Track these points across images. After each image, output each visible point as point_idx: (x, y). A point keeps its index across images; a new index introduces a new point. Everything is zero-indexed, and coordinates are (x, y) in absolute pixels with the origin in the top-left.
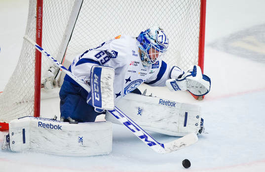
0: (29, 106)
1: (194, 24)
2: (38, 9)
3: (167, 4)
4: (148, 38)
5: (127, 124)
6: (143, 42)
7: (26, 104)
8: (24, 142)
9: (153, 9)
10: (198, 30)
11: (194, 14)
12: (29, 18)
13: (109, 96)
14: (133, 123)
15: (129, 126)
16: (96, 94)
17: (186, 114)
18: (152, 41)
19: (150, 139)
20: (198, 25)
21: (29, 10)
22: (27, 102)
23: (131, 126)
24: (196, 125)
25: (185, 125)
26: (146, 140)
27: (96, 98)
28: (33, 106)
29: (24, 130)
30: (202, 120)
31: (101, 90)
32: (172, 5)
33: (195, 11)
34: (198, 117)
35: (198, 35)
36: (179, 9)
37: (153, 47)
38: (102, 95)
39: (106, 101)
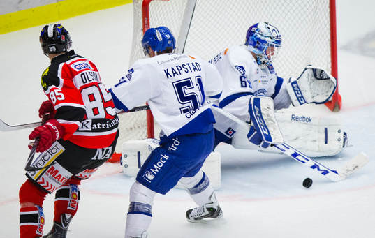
0: (141, 132)
1: (323, 25)
2: (144, 21)
3: (291, 4)
4: (263, 38)
6: (257, 45)
7: (138, 130)
9: (275, 12)
10: (328, 32)
11: (323, 14)
12: (134, 31)
13: (274, 128)
17: (326, 130)
18: (268, 39)
20: (328, 26)
21: (134, 22)
22: (139, 127)
24: (339, 140)
25: (326, 143)
26: (319, 170)
27: (265, 132)
28: (146, 131)
30: (345, 134)
31: (266, 122)
32: (297, 5)
33: (323, 10)
34: (339, 131)
35: (329, 37)
36: (305, 9)
37: (271, 45)
39: (274, 134)
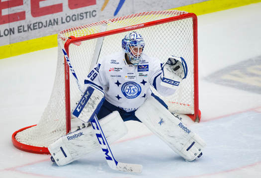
4: (125, 41)
5: (99, 136)
8: (66, 156)
13: (89, 111)
14: (104, 138)
15: (100, 138)
16: (79, 105)
18: (128, 42)
19: (109, 154)
23: (100, 139)
24: (195, 154)
29: (61, 148)
31: (86, 104)
38: (84, 109)
39: (84, 114)
